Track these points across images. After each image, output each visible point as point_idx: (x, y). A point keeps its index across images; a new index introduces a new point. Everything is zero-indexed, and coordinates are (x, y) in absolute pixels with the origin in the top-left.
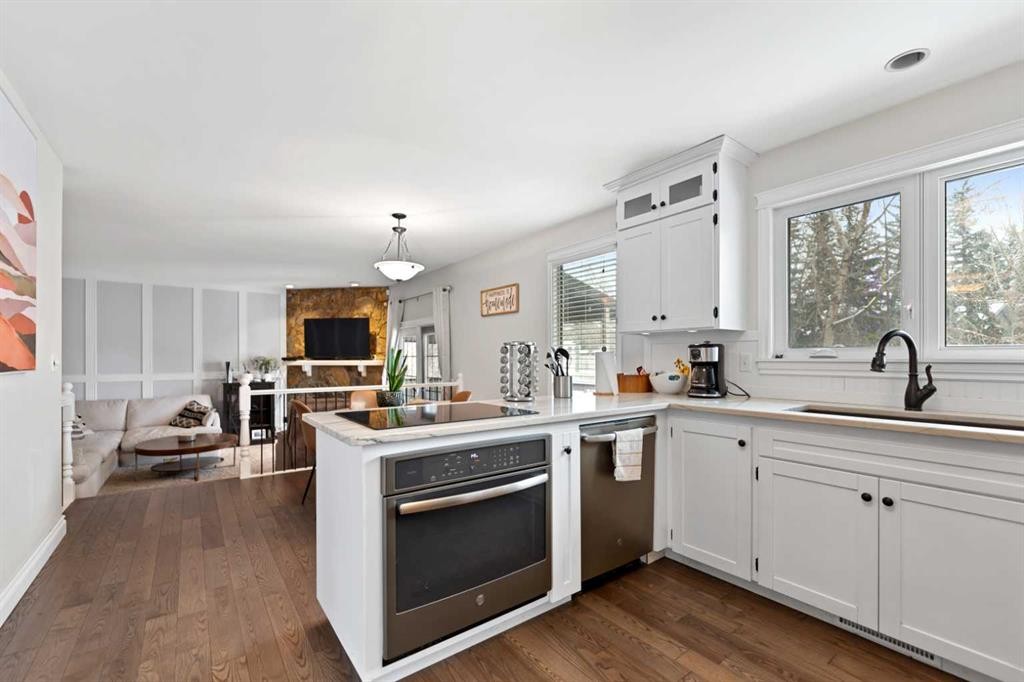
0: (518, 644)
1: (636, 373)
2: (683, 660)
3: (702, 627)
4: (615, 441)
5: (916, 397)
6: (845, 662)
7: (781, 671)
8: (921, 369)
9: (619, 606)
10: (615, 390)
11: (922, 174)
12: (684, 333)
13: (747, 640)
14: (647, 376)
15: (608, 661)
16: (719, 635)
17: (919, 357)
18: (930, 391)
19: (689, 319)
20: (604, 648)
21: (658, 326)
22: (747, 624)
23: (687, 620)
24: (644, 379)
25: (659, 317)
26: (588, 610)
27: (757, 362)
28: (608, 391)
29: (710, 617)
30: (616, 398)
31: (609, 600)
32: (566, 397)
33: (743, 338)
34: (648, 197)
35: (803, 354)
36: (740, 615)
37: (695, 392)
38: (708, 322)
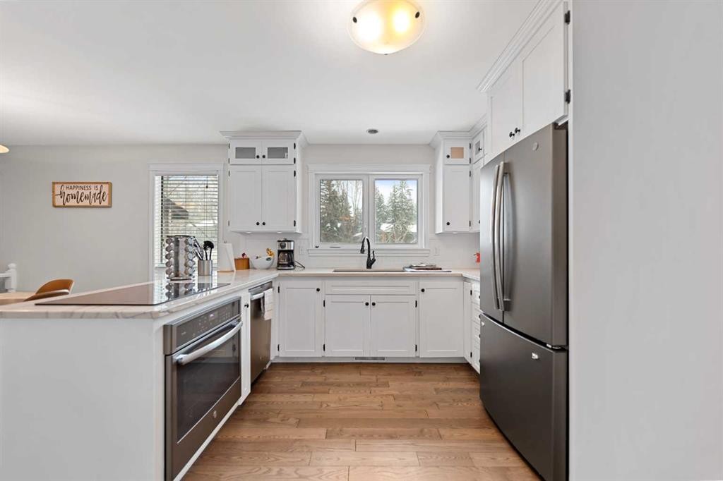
0: (230, 437)
1: (241, 257)
2: (315, 399)
3: (312, 384)
4: (263, 297)
5: (370, 263)
6: (364, 372)
7: (349, 385)
8: (371, 252)
9: (269, 393)
10: (234, 269)
11: (369, 175)
12: (275, 233)
13: (331, 380)
14: (248, 259)
15: (284, 417)
16: (321, 384)
17: (371, 248)
18: (374, 260)
19: (279, 225)
20: (279, 413)
21: (261, 228)
22: (328, 375)
23: (304, 384)
24: (246, 261)
25: (261, 224)
26: (255, 402)
27: (308, 250)
28: (229, 270)
29: (311, 379)
30: (235, 273)
31: (261, 392)
32: (209, 275)
33: (301, 237)
34: (254, 149)
35: (327, 246)
36: (322, 373)
37: (280, 266)
38: (290, 228)
